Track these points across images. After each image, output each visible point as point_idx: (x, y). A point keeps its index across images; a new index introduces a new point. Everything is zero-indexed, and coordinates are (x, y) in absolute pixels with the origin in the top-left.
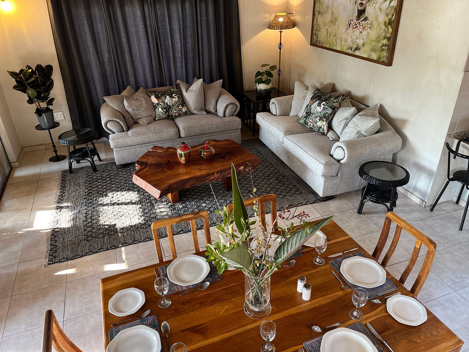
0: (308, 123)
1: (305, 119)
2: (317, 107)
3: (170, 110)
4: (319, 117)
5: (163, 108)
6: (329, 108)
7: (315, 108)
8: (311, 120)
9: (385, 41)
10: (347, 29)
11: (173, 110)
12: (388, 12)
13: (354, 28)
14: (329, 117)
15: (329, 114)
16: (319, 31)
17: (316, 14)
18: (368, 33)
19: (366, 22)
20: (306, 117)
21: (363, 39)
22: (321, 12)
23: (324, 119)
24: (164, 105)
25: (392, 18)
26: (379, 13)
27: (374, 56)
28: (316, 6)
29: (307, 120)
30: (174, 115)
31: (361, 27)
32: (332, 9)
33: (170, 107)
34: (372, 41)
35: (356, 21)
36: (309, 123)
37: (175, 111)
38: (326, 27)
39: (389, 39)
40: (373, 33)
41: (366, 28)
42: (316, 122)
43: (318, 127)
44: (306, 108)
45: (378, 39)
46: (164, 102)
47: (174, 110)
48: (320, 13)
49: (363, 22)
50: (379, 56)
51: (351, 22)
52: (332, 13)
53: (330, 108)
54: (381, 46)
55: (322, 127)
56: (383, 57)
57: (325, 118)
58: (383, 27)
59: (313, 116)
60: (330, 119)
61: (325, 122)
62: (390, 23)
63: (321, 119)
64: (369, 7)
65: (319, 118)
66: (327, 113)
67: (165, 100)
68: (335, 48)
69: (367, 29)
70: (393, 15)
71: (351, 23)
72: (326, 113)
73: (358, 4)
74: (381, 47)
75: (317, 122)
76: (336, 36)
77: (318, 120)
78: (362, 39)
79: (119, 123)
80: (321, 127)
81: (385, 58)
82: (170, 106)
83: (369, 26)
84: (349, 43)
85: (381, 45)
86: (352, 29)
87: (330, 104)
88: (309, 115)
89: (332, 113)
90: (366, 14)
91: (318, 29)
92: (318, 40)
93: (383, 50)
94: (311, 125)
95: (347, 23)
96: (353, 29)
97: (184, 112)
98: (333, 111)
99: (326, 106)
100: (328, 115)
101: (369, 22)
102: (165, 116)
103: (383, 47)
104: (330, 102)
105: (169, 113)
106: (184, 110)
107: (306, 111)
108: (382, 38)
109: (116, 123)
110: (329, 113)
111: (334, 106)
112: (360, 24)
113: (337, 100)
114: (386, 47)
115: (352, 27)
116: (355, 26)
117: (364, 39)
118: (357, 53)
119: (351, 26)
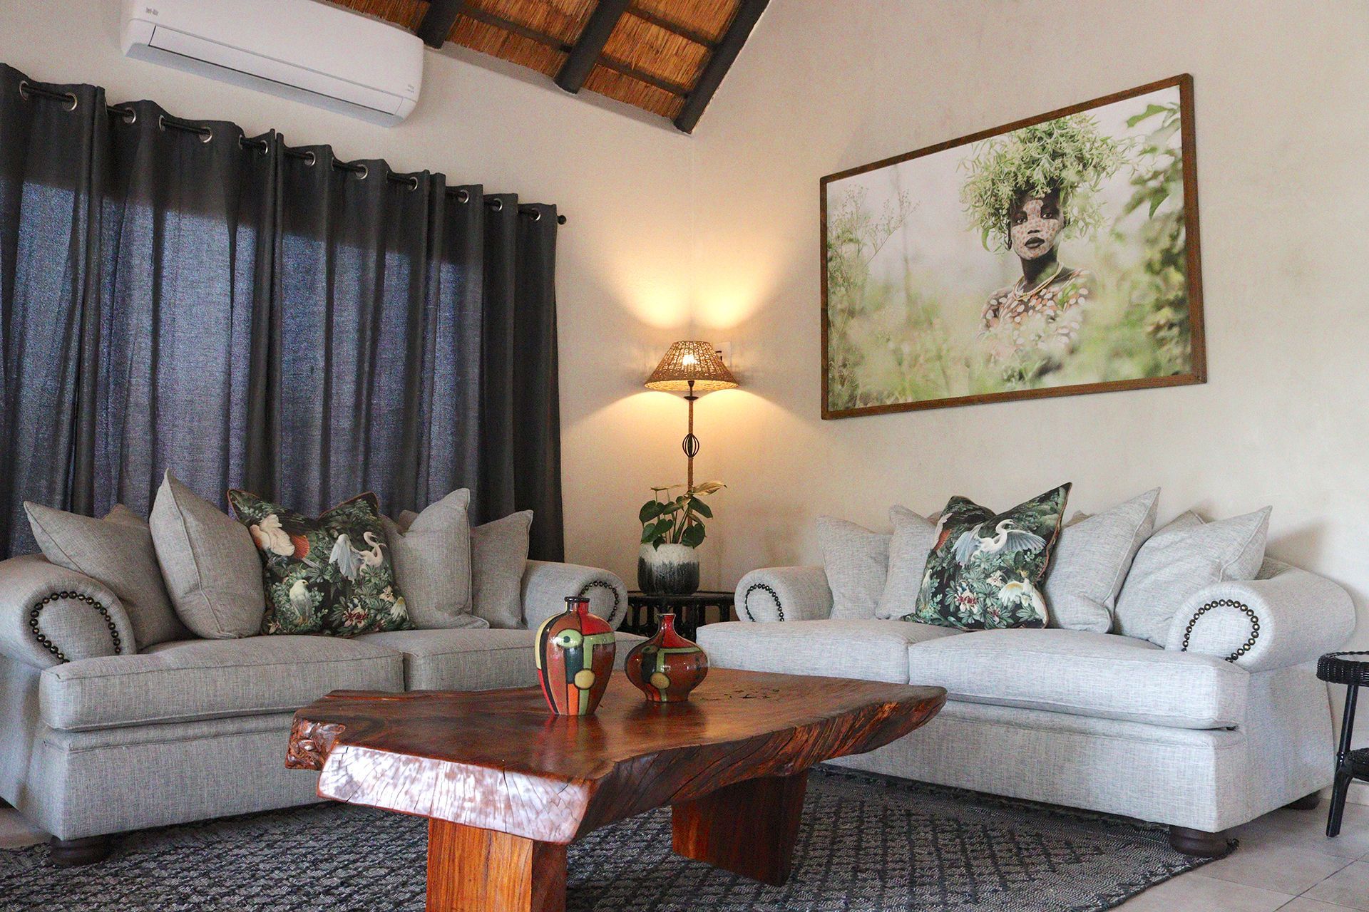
0: (958, 608)
1: (939, 597)
2: (981, 540)
3: (342, 599)
4: (1000, 568)
5: (316, 584)
6: (1030, 534)
7: (971, 547)
8: (967, 594)
9: (1166, 314)
10: (988, 326)
11: (352, 602)
12: (1152, 234)
13: (1019, 314)
14: (1037, 566)
15: (1037, 556)
16: (856, 364)
17: (837, 319)
18: (1085, 314)
19: (1068, 283)
20: (941, 589)
21: (1067, 335)
22: (857, 307)
23: (1024, 574)
24: (322, 572)
25: (1172, 246)
26: (1117, 246)
27: (1130, 369)
28: (833, 300)
29: (949, 601)
30: (348, 623)
31: (1051, 303)
32: (907, 290)
33: (344, 587)
34: (1107, 328)
35: (1021, 293)
36: (962, 608)
37: (359, 610)
38: (891, 345)
39: (1177, 304)
40: (1108, 307)
41: (1072, 301)
42: (991, 594)
43: (1006, 608)
44: (928, 562)
45: (1134, 318)
46: (324, 559)
47: (356, 601)
48: (852, 313)
49: (1055, 288)
50: (1152, 363)
51: (1002, 300)
52: (911, 300)
53: (1034, 532)
54: (1149, 334)
55: (1025, 604)
56: (1170, 360)
57: (1024, 568)
58: (1145, 278)
59: (973, 574)
60: (1041, 571)
61: (1027, 581)
62: (1169, 259)
63: (1009, 574)
64: (1069, 240)
65: (999, 573)
66: (1029, 550)
67: (330, 549)
68: (945, 395)
69: (1077, 302)
70: (1174, 238)
71: (999, 303)
72: (1025, 552)
73: (1021, 245)
74: (1151, 336)
75: (995, 590)
76: (939, 357)
77: (999, 584)
78: (1063, 335)
79: (103, 610)
80: (1018, 606)
81: (1179, 361)
82: (345, 581)
83: (1084, 292)
84: (1007, 361)
85: (1150, 329)
86: (1010, 320)
87: (1029, 521)
88: (952, 577)
89: (1045, 548)
90: (1062, 262)
91: (852, 358)
92: (859, 392)
93: (1161, 342)
94: (975, 610)
95: (985, 307)
96: (1014, 317)
97: (391, 622)
98: (1048, 542)
99: (1017, 528)
100: (1034, 559)
101: (1080, 281)
102: (310, 622)
103: (1162, 334)
104: (1030, 513)
105: (331, 612)
106: (397, 611)
107: (932, 568)
108: (1147, 308)
109: (92, 612)
110: (1034, 552)
111: (1048, 528)
112: (1042, 298)
113: (1050, 503)
114: (1175, 330)
115: (1010, 314)
116: (1021, 308)
117: (1071, 334)
118: (1050, 381)
119: (1002, 312)
